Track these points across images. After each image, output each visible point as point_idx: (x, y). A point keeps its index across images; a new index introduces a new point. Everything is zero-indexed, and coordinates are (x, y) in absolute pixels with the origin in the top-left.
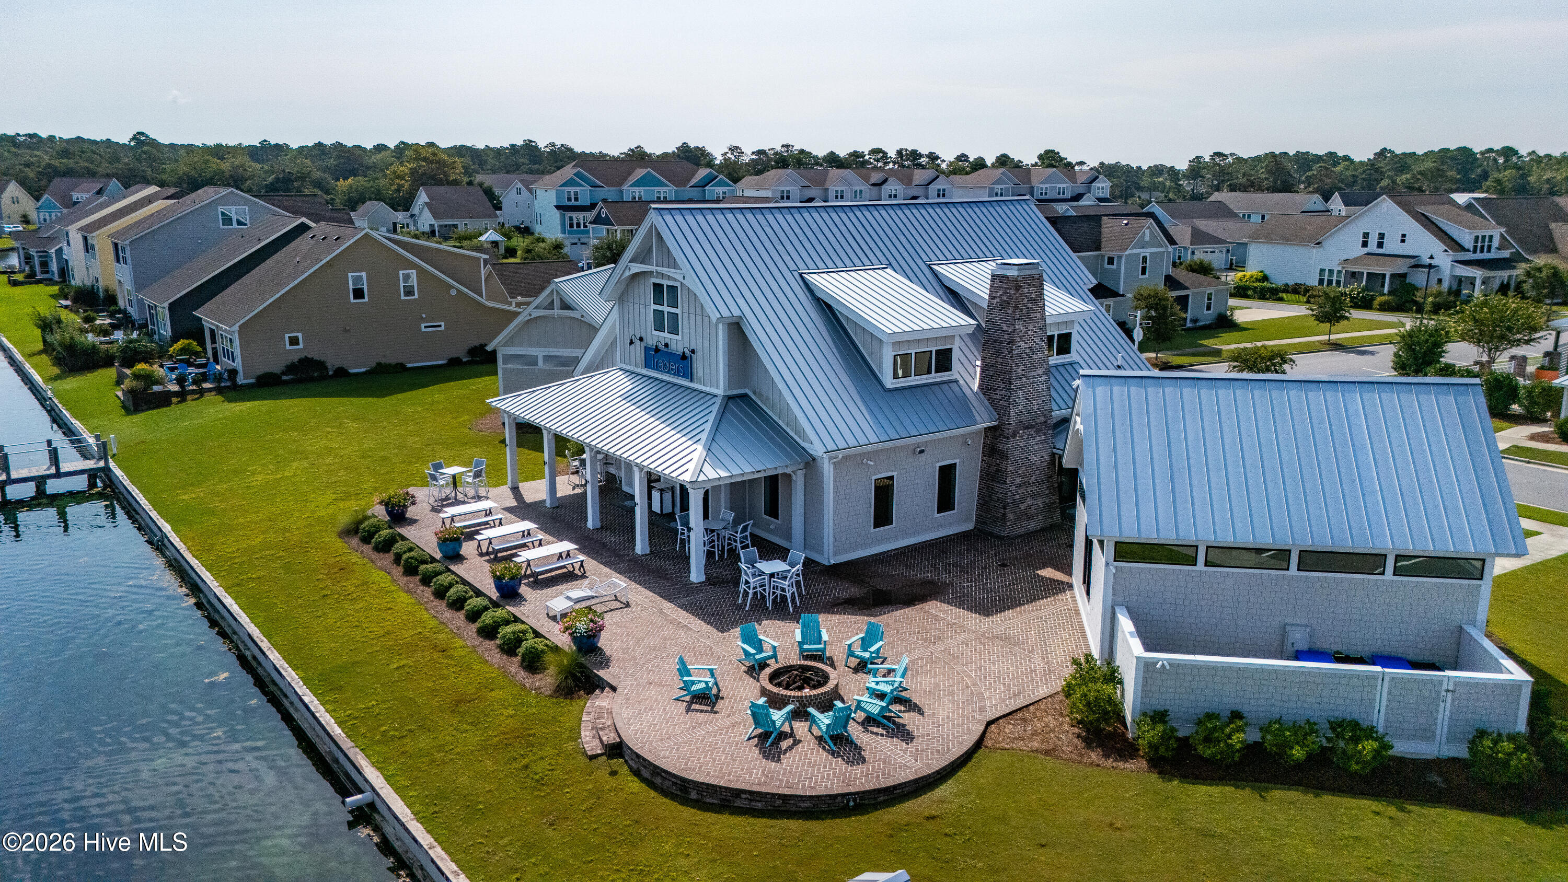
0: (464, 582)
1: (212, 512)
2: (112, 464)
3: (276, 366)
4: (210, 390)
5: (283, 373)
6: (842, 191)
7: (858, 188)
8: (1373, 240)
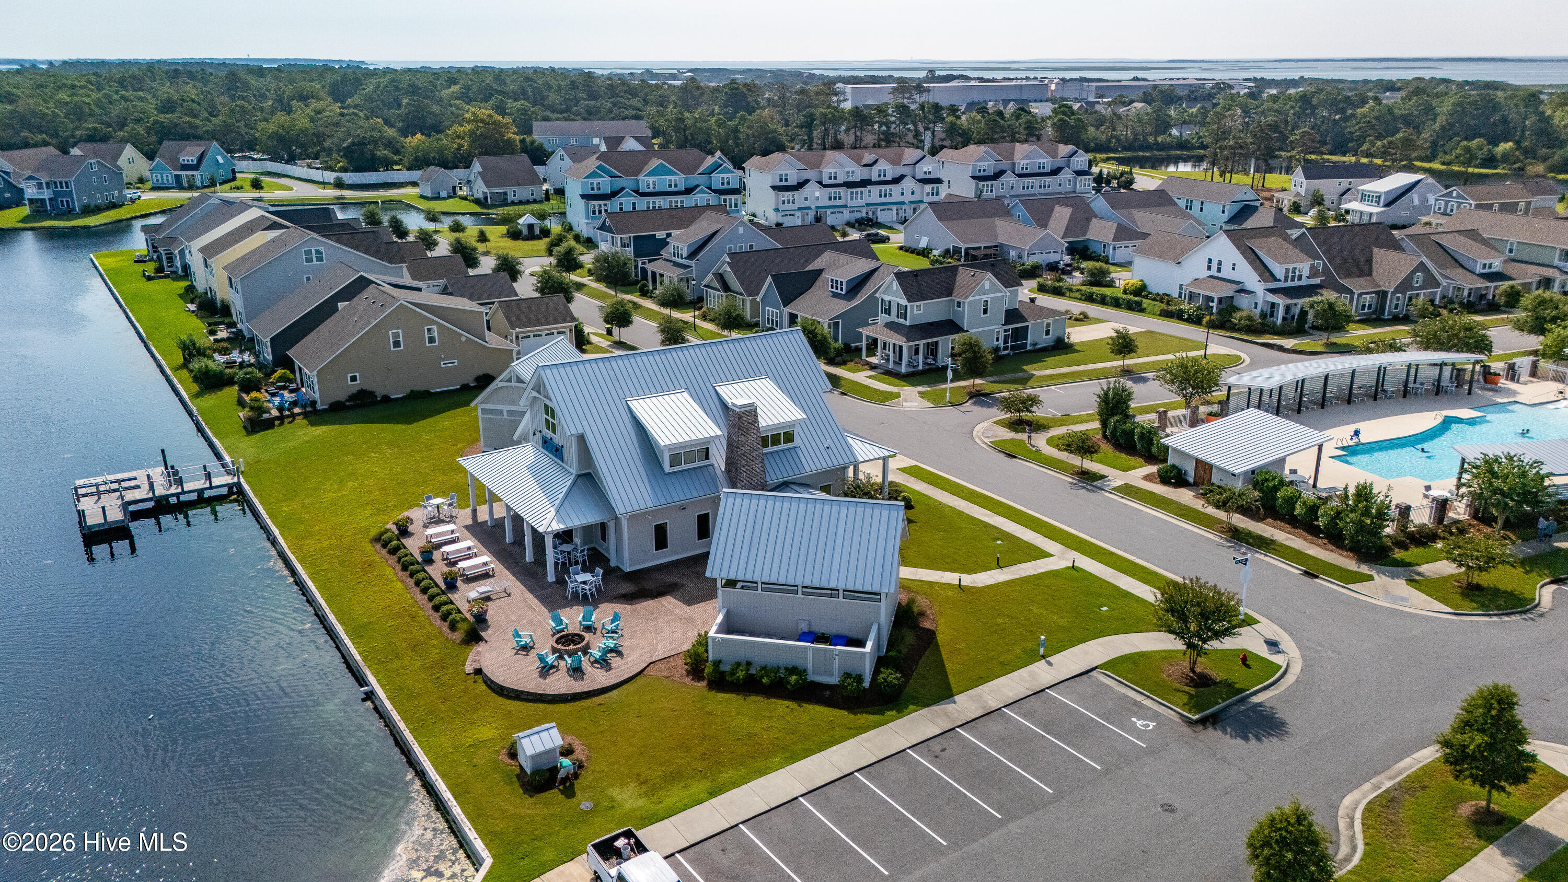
0: (431, 578)
1: (301, 521)
2: (242, 480)
3: (342, 396)
4: (299, 414)
5: (347, 401)
6: (835, 173)
7: (851, 169)
8: (1214, 265)
